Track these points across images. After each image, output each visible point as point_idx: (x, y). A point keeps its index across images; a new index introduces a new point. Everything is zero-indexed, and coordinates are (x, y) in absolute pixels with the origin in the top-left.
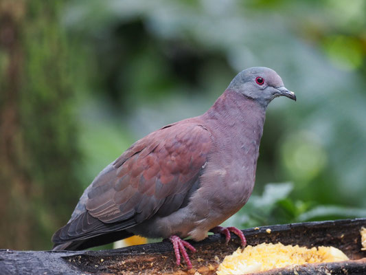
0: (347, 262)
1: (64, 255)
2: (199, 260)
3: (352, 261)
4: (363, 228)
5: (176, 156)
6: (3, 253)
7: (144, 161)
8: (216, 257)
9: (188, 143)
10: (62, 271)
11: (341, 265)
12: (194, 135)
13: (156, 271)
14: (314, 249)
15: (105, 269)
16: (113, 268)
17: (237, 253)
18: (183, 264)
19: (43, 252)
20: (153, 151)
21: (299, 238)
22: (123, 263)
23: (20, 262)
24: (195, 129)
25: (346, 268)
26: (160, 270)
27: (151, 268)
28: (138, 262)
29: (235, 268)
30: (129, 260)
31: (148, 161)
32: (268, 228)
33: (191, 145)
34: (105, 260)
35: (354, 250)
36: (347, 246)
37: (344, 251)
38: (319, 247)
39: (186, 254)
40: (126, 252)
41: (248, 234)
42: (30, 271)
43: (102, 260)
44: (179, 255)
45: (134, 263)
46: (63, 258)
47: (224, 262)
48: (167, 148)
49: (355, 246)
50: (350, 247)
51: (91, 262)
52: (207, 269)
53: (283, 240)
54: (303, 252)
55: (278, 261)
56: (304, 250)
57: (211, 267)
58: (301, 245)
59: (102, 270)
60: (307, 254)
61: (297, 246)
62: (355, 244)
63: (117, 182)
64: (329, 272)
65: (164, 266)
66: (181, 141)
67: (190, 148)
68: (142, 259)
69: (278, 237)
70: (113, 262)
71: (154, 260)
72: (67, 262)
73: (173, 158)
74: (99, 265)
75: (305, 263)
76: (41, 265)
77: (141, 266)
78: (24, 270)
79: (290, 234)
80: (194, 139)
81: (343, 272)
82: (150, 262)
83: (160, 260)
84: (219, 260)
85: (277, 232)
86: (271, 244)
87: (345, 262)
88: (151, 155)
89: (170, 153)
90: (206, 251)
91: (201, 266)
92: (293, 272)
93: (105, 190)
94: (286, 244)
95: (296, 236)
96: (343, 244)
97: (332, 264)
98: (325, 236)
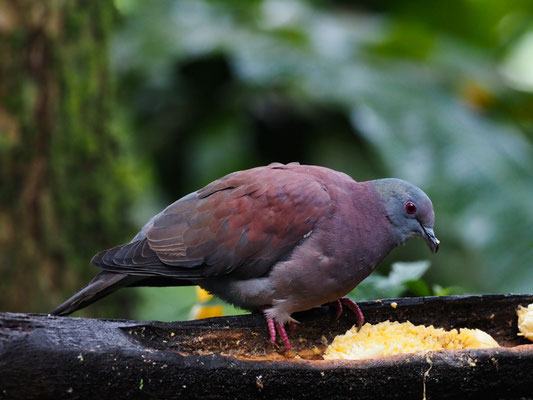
0: (497, 349)
1: (123, 325)
2: (301, 340)
3: (504, 349)
4: (520, 306)
5: (275, 211)
6: (43, 318)
7: (234, 202)
8: (324, 338)
9: (296, 201)
10: (120, 344)
11: (489, 353)
12: (307, 192)
13: (243, 352)
14: (455, 331)
15: (177, 347)
16: (187, 346)
17: (351, 333)
18: (280, 345)
19: (96, 320)
20: (250, 195)
21: (434, 317)
22: (201, 339)
23: (65, 331)
24: (311, 185)
25: (496, 356)
26: (249, 351)
27: (237, 348)
28: (219, 338)
29: (348, 352)
30: (209, 336)
31: (239, 205)
32: (394, 301)
33: (299, 204)
34: (176, 334)
35: (507, 336)
36: (498, 331)
37: (494, 337)
38: (461, 329)
39: (283, 330)
40: (204, 325)
41: (367, 308)
42: (78, 343)
43: (173, 334)
44: (274, 331)
45: (215, 340)
46: (122, 328)
47: (334, 344)
48: (268, 197)
49: (510, 331)
50: (502, 331)
51: (158, 336)
52: (311, 353)
53: (413, 319)
54: (439, 335)
55: (405, 345)
56: (441, 332)
57: (317, 350)
58: (436, 327)
59: (172, 347)
60: (444, 338)
61: (432, 326)
62: (509, 328)
63: (195, 217)
64: (473, 361)
65: (254, 346)
66: (288, 194)
67: (297, 208)
68: (225, 335)
69: (406, 314)
70: (188, 337)
71: (241, 337)
72: (127, 334)
73: (272, 213)
74: (167, 340)
75: (441, 349)
76: (93, 336)
77: (224, 344)
78: (70, 341)
79: (423, 311)
80: (306, 198)
81: (491, 362)
82: (236, 340)
83: (249, 338)
84: (326, 341)
85: (407, 307)
86: (396, 322)
87: (494, 349)
88: (246, 198)
89: (270, 205)
90: (310, 329)
91: (304, 349)
92: (425, 360)
93: (177, 222)
94: (416, 324)
95: (431, 314)
96: (493, 327)
97: (478, 351)
98: (469, 316)
